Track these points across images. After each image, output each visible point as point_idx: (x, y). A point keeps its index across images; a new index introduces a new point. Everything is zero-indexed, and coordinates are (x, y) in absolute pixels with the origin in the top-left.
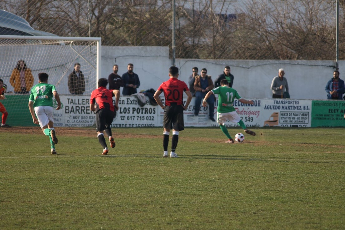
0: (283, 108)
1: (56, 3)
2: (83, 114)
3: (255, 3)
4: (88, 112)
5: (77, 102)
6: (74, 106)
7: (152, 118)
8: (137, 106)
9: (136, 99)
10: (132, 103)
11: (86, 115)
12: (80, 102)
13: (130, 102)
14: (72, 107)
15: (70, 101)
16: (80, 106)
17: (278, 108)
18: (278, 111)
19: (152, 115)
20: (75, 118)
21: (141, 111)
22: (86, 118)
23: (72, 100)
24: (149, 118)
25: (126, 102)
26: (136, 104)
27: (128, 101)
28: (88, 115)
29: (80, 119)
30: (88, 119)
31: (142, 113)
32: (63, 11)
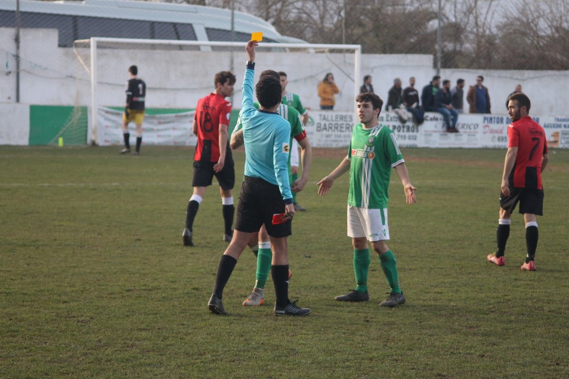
0: (565, 126)
1: (299, 4)
2: (337, 133)
3: (527, 4)
4: (342, 129)
5: (330, 119)
6: (327, 123)
7: (414, 137)
8: (398, 124)
9: (396, 115)
10: (391, 120)
11: (339, 133)
12: (334, 118)
13: (389, 119)
14: (325, 125)
15: (322, 117)
16: (333, 123)
17: (559, 126)
18: (559, 130)
19: (415, 134)
20: (327, 136)
21: (402, 130)
22: (340, 136)
23: (324, 116)
24: (411, 138)
25: (385, 119)
26: (396, 121)
27: (387, 118)
28: (342, 134)
29: (333, 138)
30: (342, 139)
31: (403, 131)
32: (305, 13)
